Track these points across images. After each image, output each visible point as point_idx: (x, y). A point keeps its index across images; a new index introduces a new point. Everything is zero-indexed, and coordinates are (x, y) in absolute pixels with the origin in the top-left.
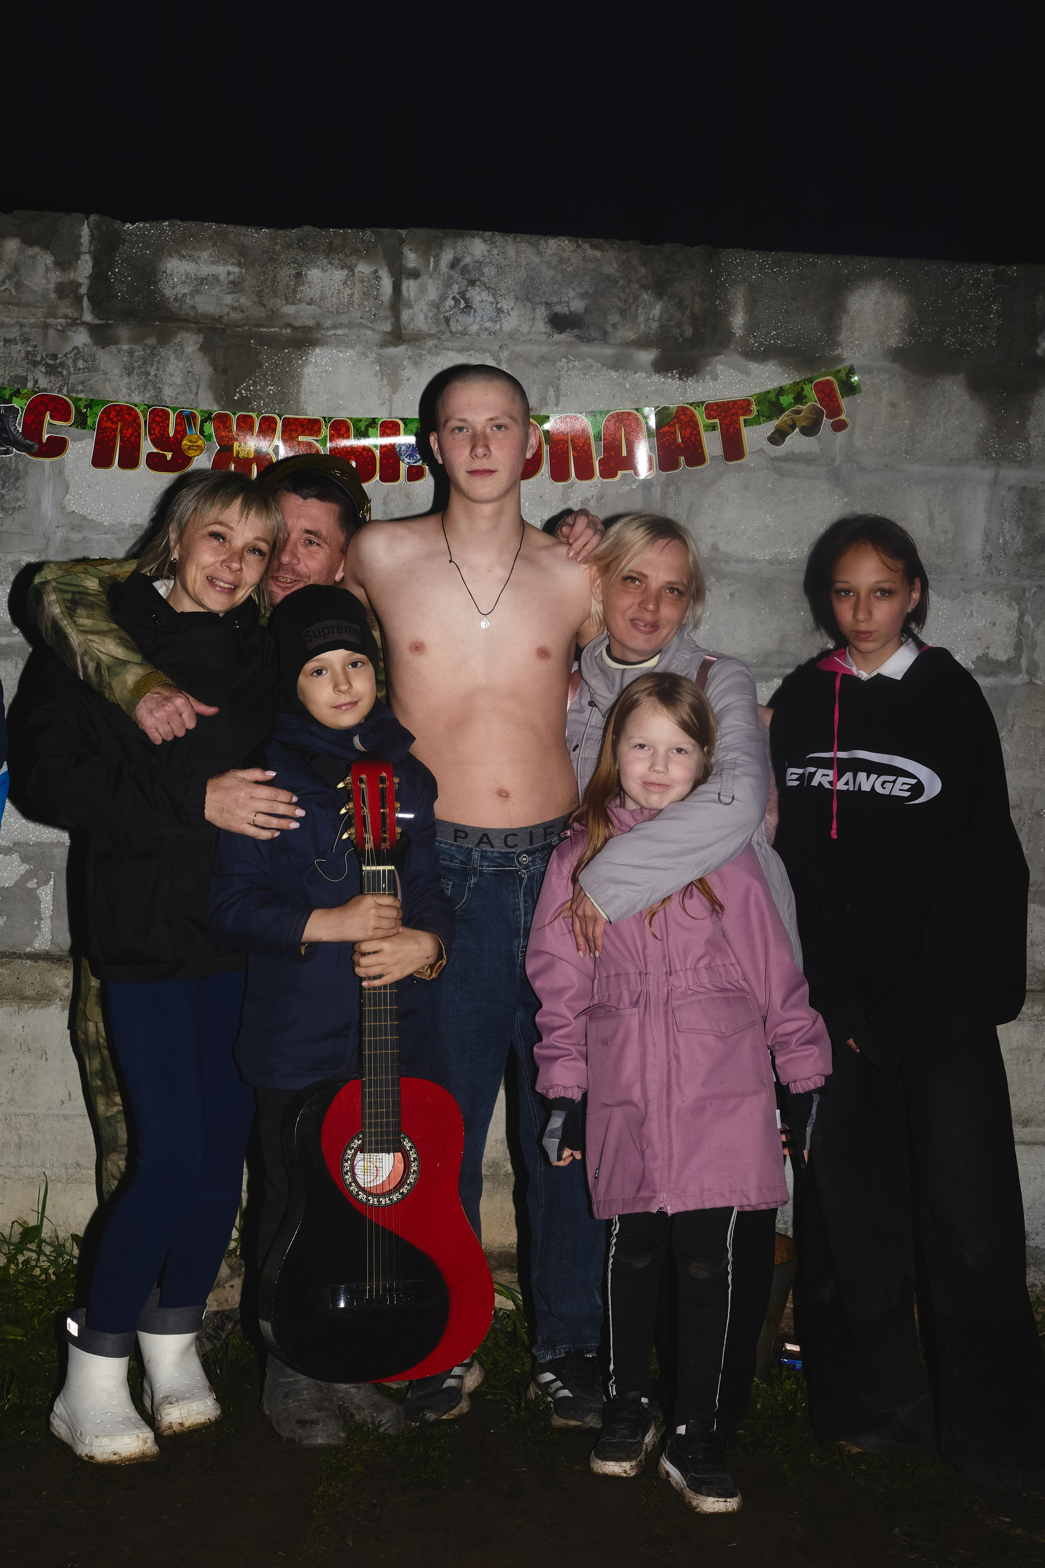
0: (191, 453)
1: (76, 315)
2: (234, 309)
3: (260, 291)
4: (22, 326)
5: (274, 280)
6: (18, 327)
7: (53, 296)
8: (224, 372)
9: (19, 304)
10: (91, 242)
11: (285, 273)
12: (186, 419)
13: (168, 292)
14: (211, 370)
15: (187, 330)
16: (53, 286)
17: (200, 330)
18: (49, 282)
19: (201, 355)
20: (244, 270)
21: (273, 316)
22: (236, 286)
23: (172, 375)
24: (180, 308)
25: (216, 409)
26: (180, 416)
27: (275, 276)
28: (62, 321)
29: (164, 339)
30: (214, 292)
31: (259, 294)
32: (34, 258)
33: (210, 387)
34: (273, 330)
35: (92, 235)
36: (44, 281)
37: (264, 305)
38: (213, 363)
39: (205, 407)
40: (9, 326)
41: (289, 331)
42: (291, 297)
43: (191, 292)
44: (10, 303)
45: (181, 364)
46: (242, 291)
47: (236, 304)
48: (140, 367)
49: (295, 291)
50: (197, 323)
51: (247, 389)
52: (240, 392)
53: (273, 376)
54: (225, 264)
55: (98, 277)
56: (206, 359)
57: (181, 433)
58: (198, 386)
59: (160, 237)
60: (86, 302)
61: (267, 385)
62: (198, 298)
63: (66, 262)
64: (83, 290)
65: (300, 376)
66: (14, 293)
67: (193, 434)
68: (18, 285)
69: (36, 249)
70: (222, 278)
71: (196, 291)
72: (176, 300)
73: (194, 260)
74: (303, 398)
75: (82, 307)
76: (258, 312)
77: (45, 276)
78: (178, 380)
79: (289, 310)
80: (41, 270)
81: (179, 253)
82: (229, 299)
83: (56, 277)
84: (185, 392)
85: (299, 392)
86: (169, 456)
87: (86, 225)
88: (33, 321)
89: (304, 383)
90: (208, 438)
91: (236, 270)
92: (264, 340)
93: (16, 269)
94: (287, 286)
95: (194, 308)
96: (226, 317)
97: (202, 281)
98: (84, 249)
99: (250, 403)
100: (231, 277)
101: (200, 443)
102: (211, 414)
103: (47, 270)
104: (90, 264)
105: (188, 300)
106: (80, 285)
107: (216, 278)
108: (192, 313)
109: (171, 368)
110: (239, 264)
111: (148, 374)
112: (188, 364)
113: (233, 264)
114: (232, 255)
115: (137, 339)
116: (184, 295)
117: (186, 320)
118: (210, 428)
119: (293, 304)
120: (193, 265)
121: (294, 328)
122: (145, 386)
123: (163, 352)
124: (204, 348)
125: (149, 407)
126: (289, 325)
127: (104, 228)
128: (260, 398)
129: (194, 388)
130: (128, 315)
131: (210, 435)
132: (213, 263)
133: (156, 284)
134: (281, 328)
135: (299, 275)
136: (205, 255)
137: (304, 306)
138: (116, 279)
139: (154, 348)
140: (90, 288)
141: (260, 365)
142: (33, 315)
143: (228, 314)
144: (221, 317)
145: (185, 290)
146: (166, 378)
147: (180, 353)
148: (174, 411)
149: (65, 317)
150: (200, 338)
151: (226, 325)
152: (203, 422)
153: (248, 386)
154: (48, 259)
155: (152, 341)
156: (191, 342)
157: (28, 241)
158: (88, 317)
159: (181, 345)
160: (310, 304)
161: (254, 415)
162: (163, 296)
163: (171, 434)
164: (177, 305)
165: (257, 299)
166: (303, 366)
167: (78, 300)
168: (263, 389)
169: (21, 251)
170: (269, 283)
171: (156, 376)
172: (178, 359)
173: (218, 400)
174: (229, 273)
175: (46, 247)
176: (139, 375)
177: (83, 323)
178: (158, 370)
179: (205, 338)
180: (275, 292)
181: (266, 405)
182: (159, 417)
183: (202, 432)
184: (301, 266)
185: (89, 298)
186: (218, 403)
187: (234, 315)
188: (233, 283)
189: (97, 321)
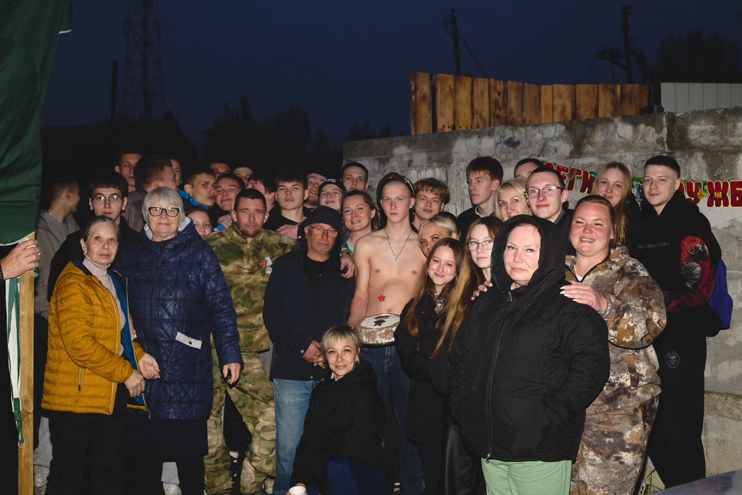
0: (700, 198)
1: (663, 149)
2: (713, 141)
3: (722, 134)
4: (646, 155)
5: (726, 129)
6: (645, 156)
7: (655, 143)
8: (711, 166)
9: (645, 148)
10: (666, 122)
11: (730, 125)
12: (698, 185)
13: (691, 138)
14: (706, 165)
15: (698, 151)
16: (655, 140)
17: (702, 151)
18: (654, 138)
19: (703, 160)
20: (716, 126)
21: (726, 142)
22: (713, 133)
23: (694, 168)
24: (695, 143)
25: (708, 180)
26: (696, 184)
27: (726, 127)
28: (659, 152)
29: (691, 155)
30: (706, 136)
31: (721, 135)
32: (649, 130)
33: (706, 172)
34: (726, 148)
35: (667, 120)
36: (652, 138)
37: (723, 139)
38: (707, 163)
39: (705, 180)
40: (643, 156)
41: (732, 148)
42: (732, 135)
43: (699, 137)
44: (642, 148)
45: (697, 164)
46: (715, 134)
47: (714, 140)
48: (684, 166)
49: (733, 132)
50: (701, 148)
51: (719, 171)
52: (717, 173)
53: (727, 166)
54: (709, 125)
55: (669, 135)
56: (705, 162)
57: (697, 190)
58: (703, 172)
59: (687, 118)
60: (666, 145)
61: (725, 169)
62: (701, 139)
63: (658, 131)
64: (665, 140)
65: (737, 165)
66: (643, 143)
67: (701, 190)
68: (645, 141)
69: (650, 127)
70: (709, 130)
71: (700, 136)
72: (694, 140)
73: (699, 124)
74: (738, 173)
75: (664, 147)
76: (721, 142)
77: (653, 137)
78: (696, 170)
79: (732, 140)
80: (651, 134)
81: (694, 123)
82: (711, 138)
83: (656, 136)
84: (698, 175)
85: (736, 171)
86: (693, 199)
87: (664, 117)
88: (650, 153)
89: (738, 167)
90: (706, 191)
91: (713, 126)
92: (724, 152)
93: (644, 135)
94: (730, 131)
95: (700, 142)
96: (710, 145)
97: (702, 132)
98: (664, 125)
99: (720, 177)
100: (712, 130)
101: (703, 193)
102: (706, 182)
103: (653, 134)
104: (666, 130)
105: (698, 140)
106: (663, 138)
107: (707, 130)
108: (699, 145)
109: (693, 166)
110: (714, 124)
111: (686, 169)
112: (699, 164)
113: (712, 124)
114: (711, 121)
115: (682, 156)
116: (697, 138)
117: (698, 148)
118: (706, 187)
119: (733, 137)
120: (699, 127)
121: (734, 147)
122: (686, 174)
123: (691, 160)
124: (704, 157)
125: (686, 181)
126: (732, 146)
127: (670, 117)
128: (724, 174)
129: (701, 173)
130: (679, 148)
131: (706, 190)
132: (705, 125)
133: (687, 135)
134: (729, 147)
135: (734, 126)
136: (703, 122)
137: (737, 137)
138: (675, 135)
139: (688, 159)
140: (667, 140)
141: (723, 162)
142: (650, 151)
143: (711, 144)
144: (709, 145)
145: (696, 136)
146: (692, 170)
147: (696, 160)
148: (694, 182)
149: (660, 150)
150: (702, 154)
151: (711, 148)
152: (704, 185)
153: (719, 170)
154: (653, 130)
155: (687, 157)
156: (699, 155)
157: (647, 125)
158: (667, 150)
159: (696, 157)
160: (739, 136)
161: (720, 181)
162: (690, 139)
163: (694, 191)
164: (694, 142)
165: (720, 137)
166: (737, 161)
167: (663, 143)
168: (724, 171)
169: (645, 128)
170: (724, 130)
171: (689, 169)
172: (696, 162)
173: (709, 177)
174: (711, 128)
175: (653, 126)
176: (683, 169)
177: (665, 152)
178: (689, 167)
179: (704, 154)
180: (726, 133)
181: (726, 177)
182: (689, 185)
183: (704, 189)
184: (735, 122)
185: (667, 144)
186: (710, 178)
187: (714, 144)
188: (712, 132)
189: (670, 151)
